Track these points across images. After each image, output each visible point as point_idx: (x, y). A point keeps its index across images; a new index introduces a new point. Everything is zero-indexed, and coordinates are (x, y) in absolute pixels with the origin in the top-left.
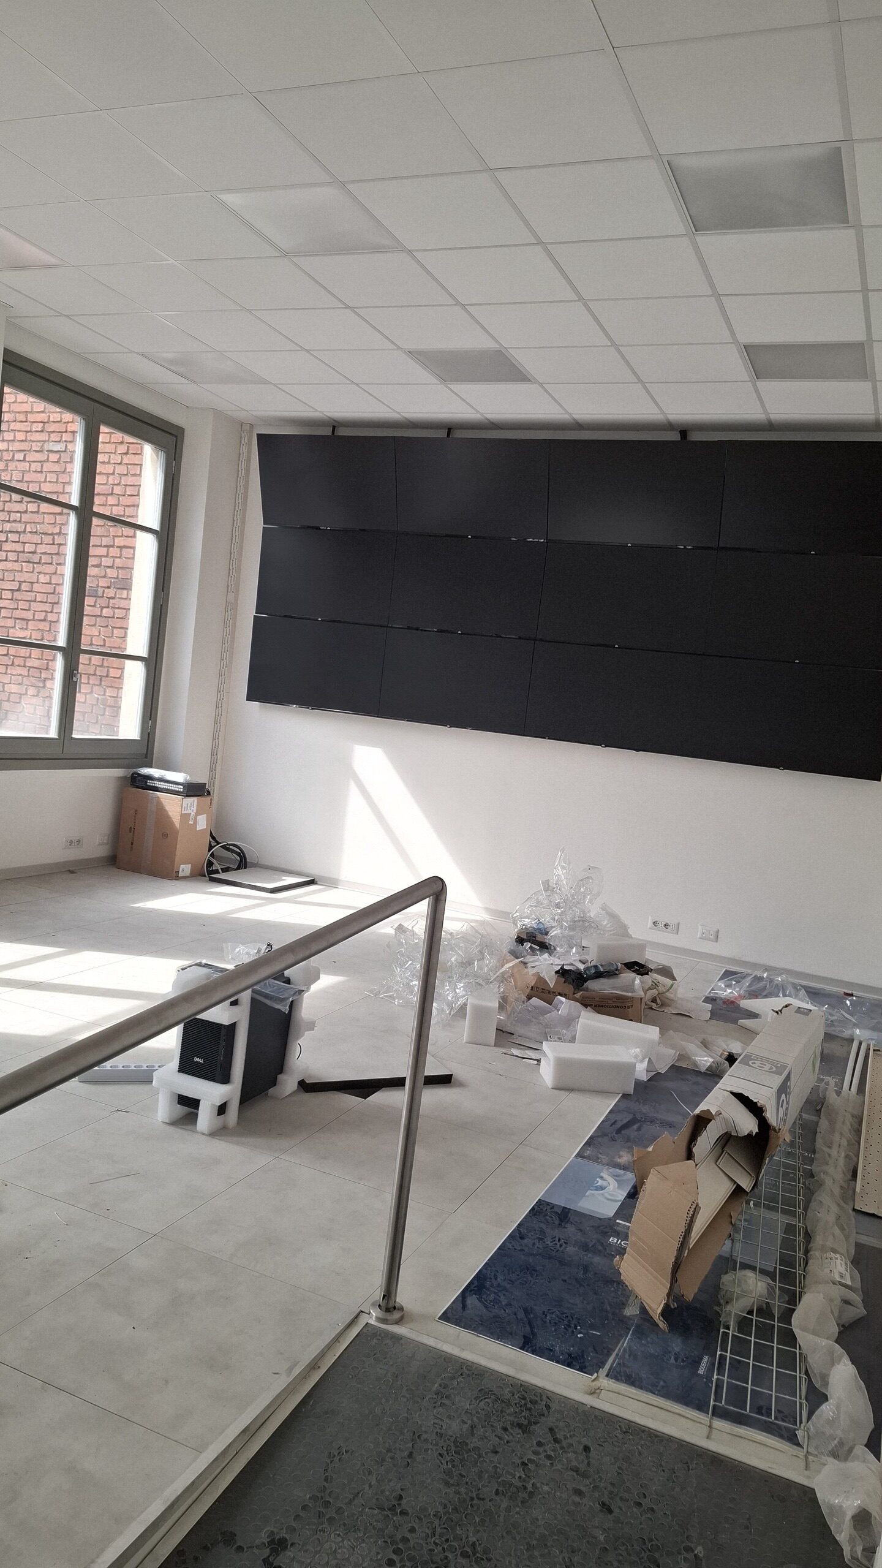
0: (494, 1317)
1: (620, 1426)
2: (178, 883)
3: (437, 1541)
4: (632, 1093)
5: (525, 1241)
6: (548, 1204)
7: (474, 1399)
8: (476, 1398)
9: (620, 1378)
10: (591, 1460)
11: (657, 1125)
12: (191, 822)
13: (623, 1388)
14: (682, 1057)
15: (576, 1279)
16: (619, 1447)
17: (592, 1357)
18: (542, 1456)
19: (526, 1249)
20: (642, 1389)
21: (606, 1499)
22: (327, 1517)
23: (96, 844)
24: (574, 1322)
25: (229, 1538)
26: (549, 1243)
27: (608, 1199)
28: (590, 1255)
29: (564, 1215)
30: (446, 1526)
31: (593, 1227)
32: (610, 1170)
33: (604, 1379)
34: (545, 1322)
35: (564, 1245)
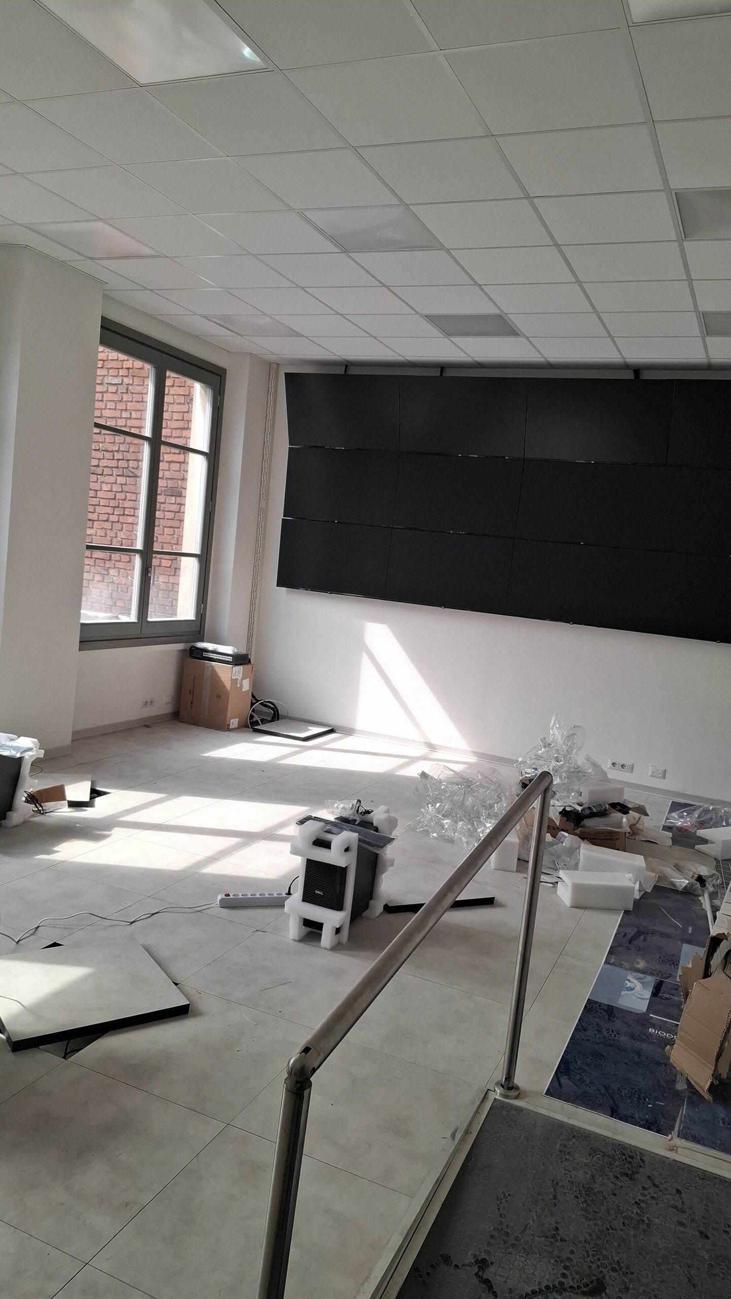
0: (584, 1093)
1: (697, 1174)
2: (231, 734)
3: (592, 1260)
4: (631, 910)
5: (589, 1033)
6: (596, 1003)
7: (588, 1155)
8: (590, 1154)
9: (688, 1138)
10: (683, 1199)
11: (657, 936)
12: (238, 686)
13: (692, 1145)
14: (660, 879)
15: (634, 1062)
16: (701, 1190)
17: (664, 1122)
18: (648, 1197)
19: (591, 1039)
20: (706, 1146)
21: (702, 1228)
22: (510, 1243)
23: (163, 703)
24: (642, 1095)
25: (447, 1260)
26: (605, 1033)
27: (639, 998)
28: (638, 1043)
29: (610, 1011)
30: (595, 1249)
31: (634, 1020)
32: (634, 974)
33: (676, 1139)
34: (622, 1096)
35: (617, 1036)
